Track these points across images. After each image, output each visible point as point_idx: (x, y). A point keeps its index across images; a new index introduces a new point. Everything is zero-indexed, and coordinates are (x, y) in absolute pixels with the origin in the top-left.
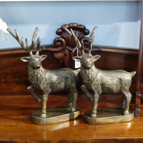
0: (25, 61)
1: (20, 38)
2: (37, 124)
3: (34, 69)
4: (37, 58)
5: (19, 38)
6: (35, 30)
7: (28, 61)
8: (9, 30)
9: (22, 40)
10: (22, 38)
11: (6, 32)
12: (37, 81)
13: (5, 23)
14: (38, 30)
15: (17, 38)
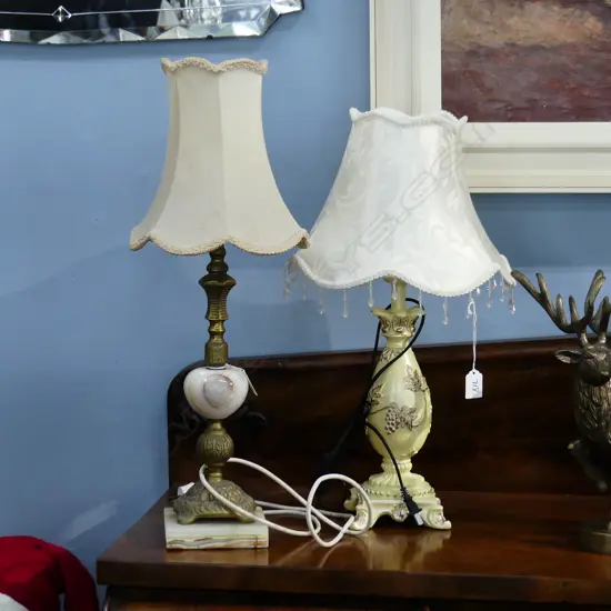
0: (566, 360)
1: (551, 298)
2: (593, 552)
3: (591, 387)
4: (600, 352)
5: (549, 297)
6: (595, 279)
7: (574, 362)
8: (518, 275)
9: (558, 303)
10: (559, 296)
11: (512, 281)
12: (599, 421)
13: (503, 256)
14: (603, 277)
15: (542, 299)
